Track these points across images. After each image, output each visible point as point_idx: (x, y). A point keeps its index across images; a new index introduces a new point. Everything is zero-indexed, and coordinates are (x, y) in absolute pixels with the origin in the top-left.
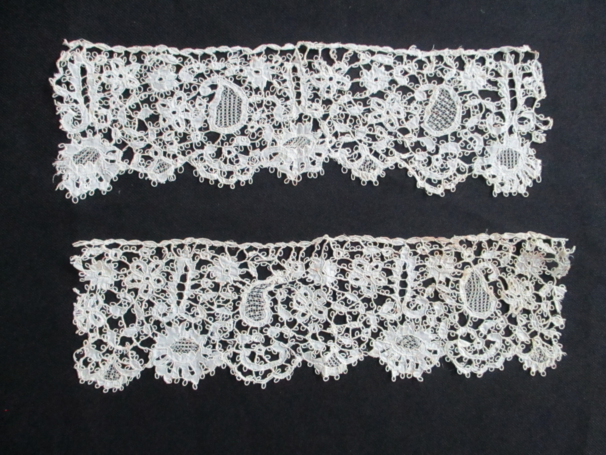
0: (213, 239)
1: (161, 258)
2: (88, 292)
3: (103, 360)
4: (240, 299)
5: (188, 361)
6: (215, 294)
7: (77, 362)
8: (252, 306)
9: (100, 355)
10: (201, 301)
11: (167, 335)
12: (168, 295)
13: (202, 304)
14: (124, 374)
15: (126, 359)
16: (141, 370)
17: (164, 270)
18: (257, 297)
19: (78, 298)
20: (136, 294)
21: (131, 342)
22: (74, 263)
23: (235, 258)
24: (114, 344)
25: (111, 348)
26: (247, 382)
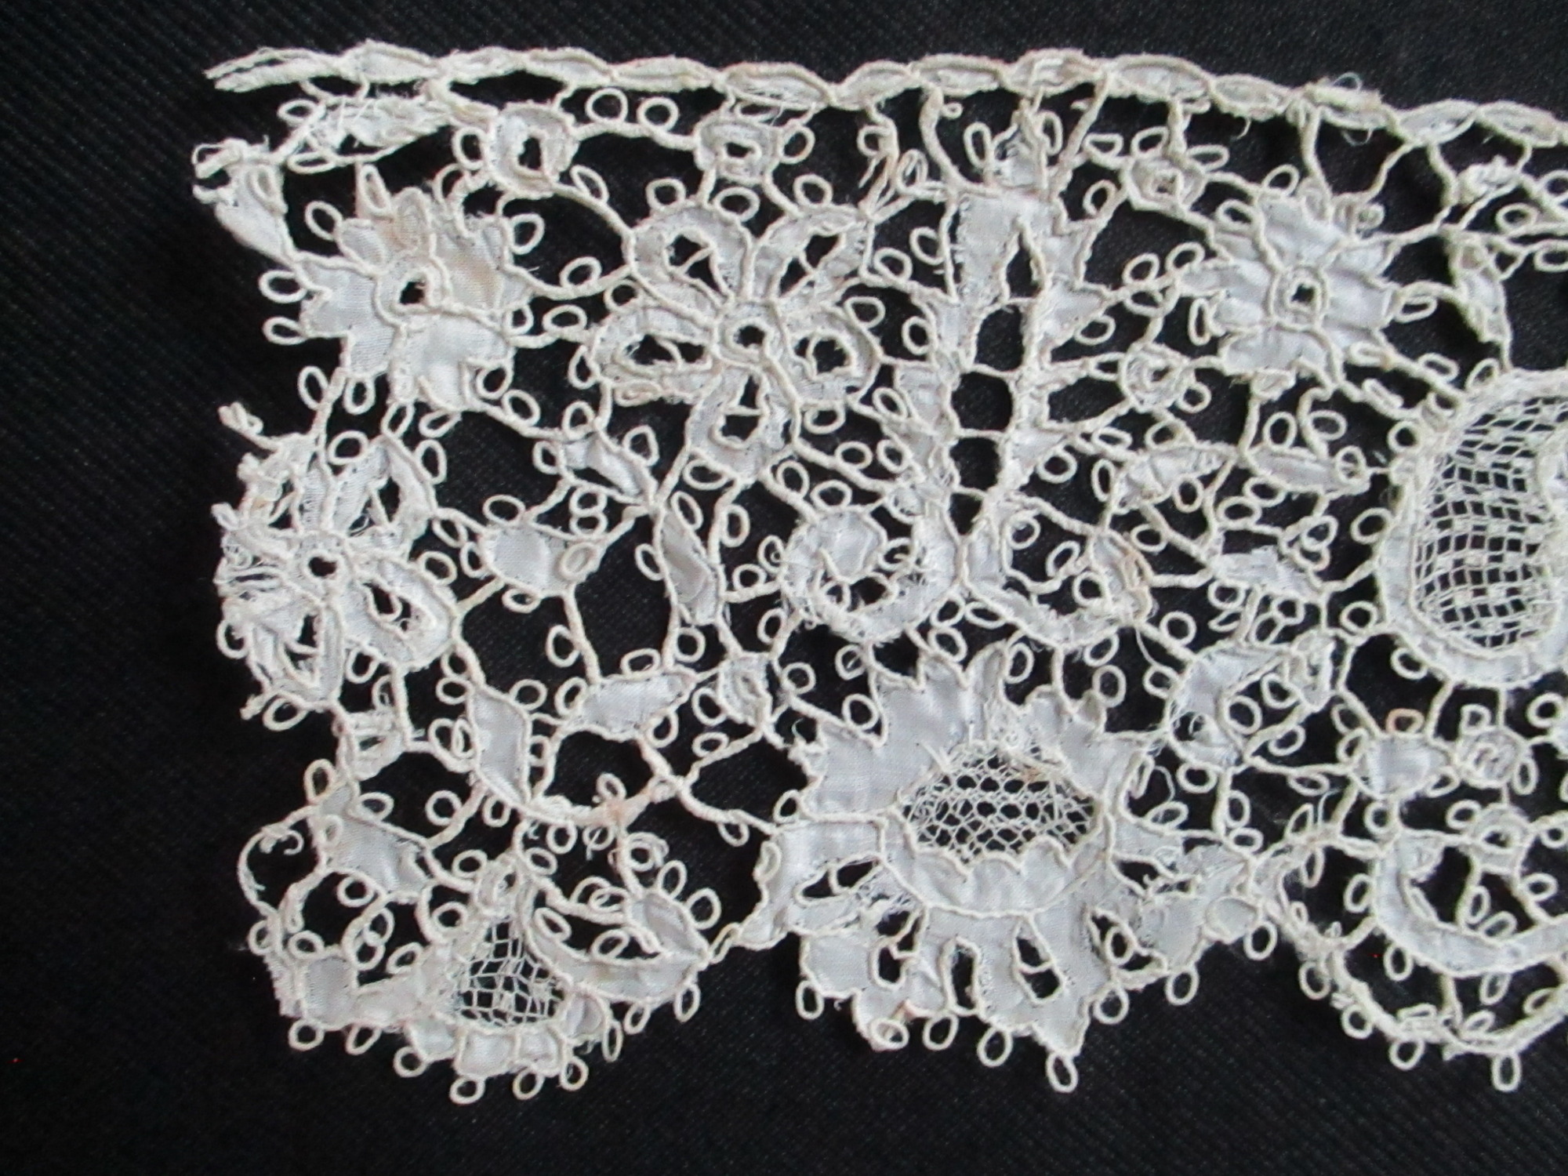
0: (1220, 62)
1: (850, 192)
2: (320, 427)
3: (441, 894)
4: (1382, 491)
5: (1021, 903)
6: (1214, 456)
7: (263, 907)
8: (1461, 543)
9: (421, 862)
10: (1115, 502)
11: (877, 729)
12: (895, 455)
13: (1124, 523)
14: (585, 986)
15: (607, 888)
16: (703, 966)
17: (865, 276)
18: (1501, 481)
19: (249, 466)
20: (672, 443)
21: (636, 774)
22: (225, 193)
23: (1367, 204)
24: (516, 784)
25: (498, 810)
26: (1406, 1051)
